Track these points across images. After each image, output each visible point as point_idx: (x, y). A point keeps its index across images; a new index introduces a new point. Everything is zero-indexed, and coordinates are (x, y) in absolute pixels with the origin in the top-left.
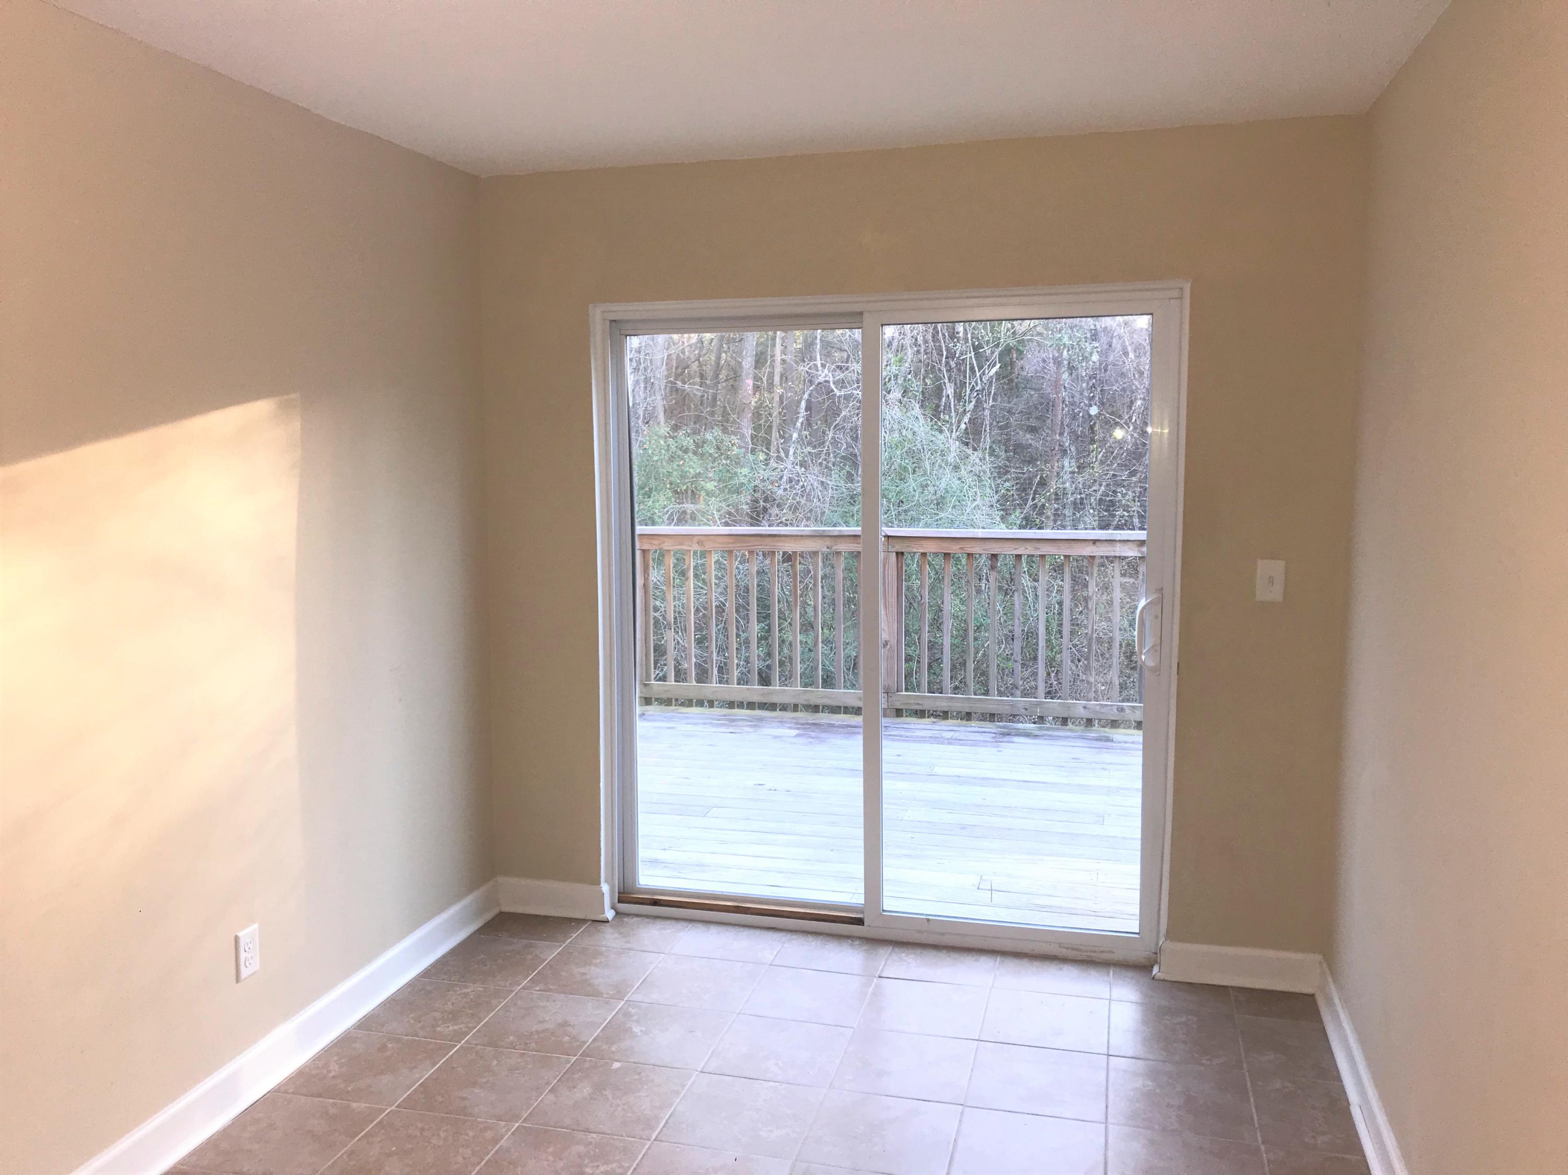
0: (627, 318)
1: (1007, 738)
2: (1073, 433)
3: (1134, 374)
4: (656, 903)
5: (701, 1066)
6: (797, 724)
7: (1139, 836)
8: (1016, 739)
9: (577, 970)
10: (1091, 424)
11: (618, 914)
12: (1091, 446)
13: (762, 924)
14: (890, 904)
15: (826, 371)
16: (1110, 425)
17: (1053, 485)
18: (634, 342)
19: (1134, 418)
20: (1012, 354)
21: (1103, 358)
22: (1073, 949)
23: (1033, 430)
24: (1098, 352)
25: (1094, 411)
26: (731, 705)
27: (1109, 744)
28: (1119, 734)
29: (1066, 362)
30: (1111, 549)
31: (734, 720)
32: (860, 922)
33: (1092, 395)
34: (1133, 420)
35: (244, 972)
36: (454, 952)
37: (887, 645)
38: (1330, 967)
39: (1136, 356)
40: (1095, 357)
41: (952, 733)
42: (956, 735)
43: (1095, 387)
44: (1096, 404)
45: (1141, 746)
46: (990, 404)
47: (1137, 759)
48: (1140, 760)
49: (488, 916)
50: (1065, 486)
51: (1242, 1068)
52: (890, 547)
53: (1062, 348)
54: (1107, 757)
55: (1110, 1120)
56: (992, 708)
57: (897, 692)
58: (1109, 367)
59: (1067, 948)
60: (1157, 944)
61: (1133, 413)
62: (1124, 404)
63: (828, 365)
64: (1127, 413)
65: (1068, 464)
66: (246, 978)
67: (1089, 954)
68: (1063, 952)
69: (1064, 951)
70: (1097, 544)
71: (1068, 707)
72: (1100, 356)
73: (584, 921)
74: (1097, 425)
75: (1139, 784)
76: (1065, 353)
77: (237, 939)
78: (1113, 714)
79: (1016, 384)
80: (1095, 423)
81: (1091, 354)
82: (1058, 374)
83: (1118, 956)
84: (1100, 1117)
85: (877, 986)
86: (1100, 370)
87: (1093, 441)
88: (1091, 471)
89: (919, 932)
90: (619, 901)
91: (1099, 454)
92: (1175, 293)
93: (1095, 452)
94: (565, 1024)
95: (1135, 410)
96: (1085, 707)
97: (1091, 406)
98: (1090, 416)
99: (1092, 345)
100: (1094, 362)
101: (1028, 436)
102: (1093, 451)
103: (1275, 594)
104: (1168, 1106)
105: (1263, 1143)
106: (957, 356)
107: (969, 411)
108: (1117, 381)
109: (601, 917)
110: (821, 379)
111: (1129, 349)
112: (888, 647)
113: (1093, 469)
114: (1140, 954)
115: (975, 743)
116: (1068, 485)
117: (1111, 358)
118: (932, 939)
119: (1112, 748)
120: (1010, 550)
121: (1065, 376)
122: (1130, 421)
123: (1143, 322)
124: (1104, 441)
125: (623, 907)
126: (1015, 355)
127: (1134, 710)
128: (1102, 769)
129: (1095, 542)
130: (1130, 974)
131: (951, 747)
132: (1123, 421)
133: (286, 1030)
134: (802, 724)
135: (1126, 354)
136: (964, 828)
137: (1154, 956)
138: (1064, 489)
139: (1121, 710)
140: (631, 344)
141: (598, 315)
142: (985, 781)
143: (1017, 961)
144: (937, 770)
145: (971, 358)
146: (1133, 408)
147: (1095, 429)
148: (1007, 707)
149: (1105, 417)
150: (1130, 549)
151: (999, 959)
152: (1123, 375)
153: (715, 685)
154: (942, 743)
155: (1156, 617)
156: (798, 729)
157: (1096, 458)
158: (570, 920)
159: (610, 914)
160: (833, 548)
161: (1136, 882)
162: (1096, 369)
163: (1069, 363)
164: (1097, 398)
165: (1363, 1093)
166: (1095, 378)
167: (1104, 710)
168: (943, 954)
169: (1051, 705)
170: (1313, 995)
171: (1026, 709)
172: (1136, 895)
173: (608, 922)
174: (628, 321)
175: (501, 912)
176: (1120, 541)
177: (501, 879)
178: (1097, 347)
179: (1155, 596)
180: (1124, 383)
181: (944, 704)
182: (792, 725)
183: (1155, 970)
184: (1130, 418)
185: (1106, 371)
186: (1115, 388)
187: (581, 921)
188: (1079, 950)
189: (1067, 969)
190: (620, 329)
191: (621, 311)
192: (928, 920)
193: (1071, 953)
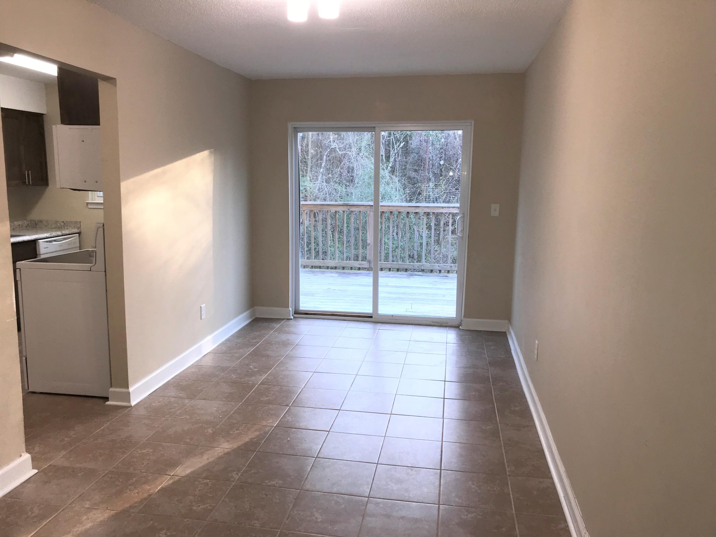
0: (298, 127)
1: (412, 276)
2: (433, 172)
3: (459, 148)
4: (306, 314)
5: (332, 345)
6: (337, 273)
7: (456, 300)
8: (415, 276)
9: (287, 329)
10: (441, 168)
11: (294, 317)
12: (440, 177)
13: (340, 319)
14: (380, 312)
15: (335, 144)
16: (448, 170)
17: (424, 194)
19: (458, 166)
20: (407, 138)
21: (446, 140)
22: (436, 323)
23: (416, 171)
24: (444, 138)
25: (442, 162)
26: (312, 267)
27: (447, 277)
28: (450, 275)
29: (431, 142)
30: (449, 210)
31: (314, 272)
32: (371, 317)
33: (441, 156)
34: (458, 167)
35: (203, 317)
36: (247, 325)
37: (369, 245)
38: (510, 323)
39: (459, 140)
40: (443, 140)
41: (393, 275)
42: (394, 275)
43: (442, 153)
44: (442, 160)
45: (456, 278)
46: (399, 159)
47: (455, 281)
48: (456, 282)
49: (253, 318)
50: (430, 194)
51: (484, 345)
52: (371, 209)
53: (429, 136)
54: (446, 281)
55: (447, 354)
56: (406, 267)
58: (448, 144)
60: (461, 319)
61: (458, 164)
62: (454, 160)
63: (336, 141)
64: (456, 164)
65: (431, 185)
66: (203, 319)
67: (441, 324)
68: (433, 324)
71: (433, 266)
72: (445, 139)
73: (284, 319)
74: (443, 169)
75: (456, 288)
76: (431, 138)
77: (201, 307)
78: (449, 269)
79: (409, 151)
80: (442, 168)
81: (441, 138)
82: (427, 147)
83: (450, 324)
84: (445, 353)
85: (378, 331)
86: (445, 146)
87: (441, 175)
88: (440, 188)
89: (390, 319)
90: (294, 314)
91: (444, 181)
92: (469, 124)
93: (442, 180)
94: (288, 339)
95: (459, 163)
96: (439, 266)
97: (441, 160)
98: (440, 165)
99: (442, 135)
100: (442, 142)
101: (414, 173)
102: (441, 180)
103: (497, 214)
104: (463, 351)
105: (487, 357)
106: (385, 138)
107: (391, 162)
108: (451, 150)
109: (290, 318)
110: (333, 147)
111: (457, 136)
112: (370, 245)
113: (441, 187)
114: (456, 323)
115: (401, 277)
116: (431, 193)
117: (449, 141)
118: (393, 321)
119: (448, 279)
121: (430, 148)
122: (457, 168)
123: (460, 132)
124: (446, 176)
125: (296, 315)
126: (408, 138)
127: (455, 267)
128: (444, 284)
129: (443, 208)
130: (453, 328)
131: (393, 279)
132: (454, 168)
133: (209, 338)
134: (339, 273)
135: (456, 139)
136: (400, 298)
137: (460, 324)
138: (429, 195)
139: (451, 267)
140: (299, 135)
141: (290, 126)
142: (405, 287)
143: (419, 326)
144: (388, 284)
145: (392, 139)
146: (458, 162)
147: (442, 170)
148: (412, 266)
149: (446, 166)
150: (455, 210)
151: (414, 326)
152: (454, 148)
153: (306, 260)
154: (390, 278)
155: (462, 222)
156: (338, 274)
157: (443, 182)
158: (280, 319)
159: (292, 317)
160: (351, 209)
161: (455, 310)
162: (443, 145)
163: (432, 142)
164: (443, 158)
165: (519, 361)
166: (442, 149)
167: (445, 267)
168: (397, 325)
169: (427, 265)
170: (505, 332)
171: (418, 267)
172: (455, 313)
173: (292, 319)
174: (298, 128)
175: (256, 318)
176: (452, 207)
177: (256, 307)
178: (443, 136)
179: (462, 215)
180: (454, 151)
181: (390, 266)
182: (336, 273)
183: (461, 327)
184: (457, 166)
185: (447, 146)
186: (450, 153)
187: (283, 319)
188: (438, 323)
189: (434, 328)
190: (296, 130)
191: (297, 124)
192: (392, 316)
193: (435, 324)
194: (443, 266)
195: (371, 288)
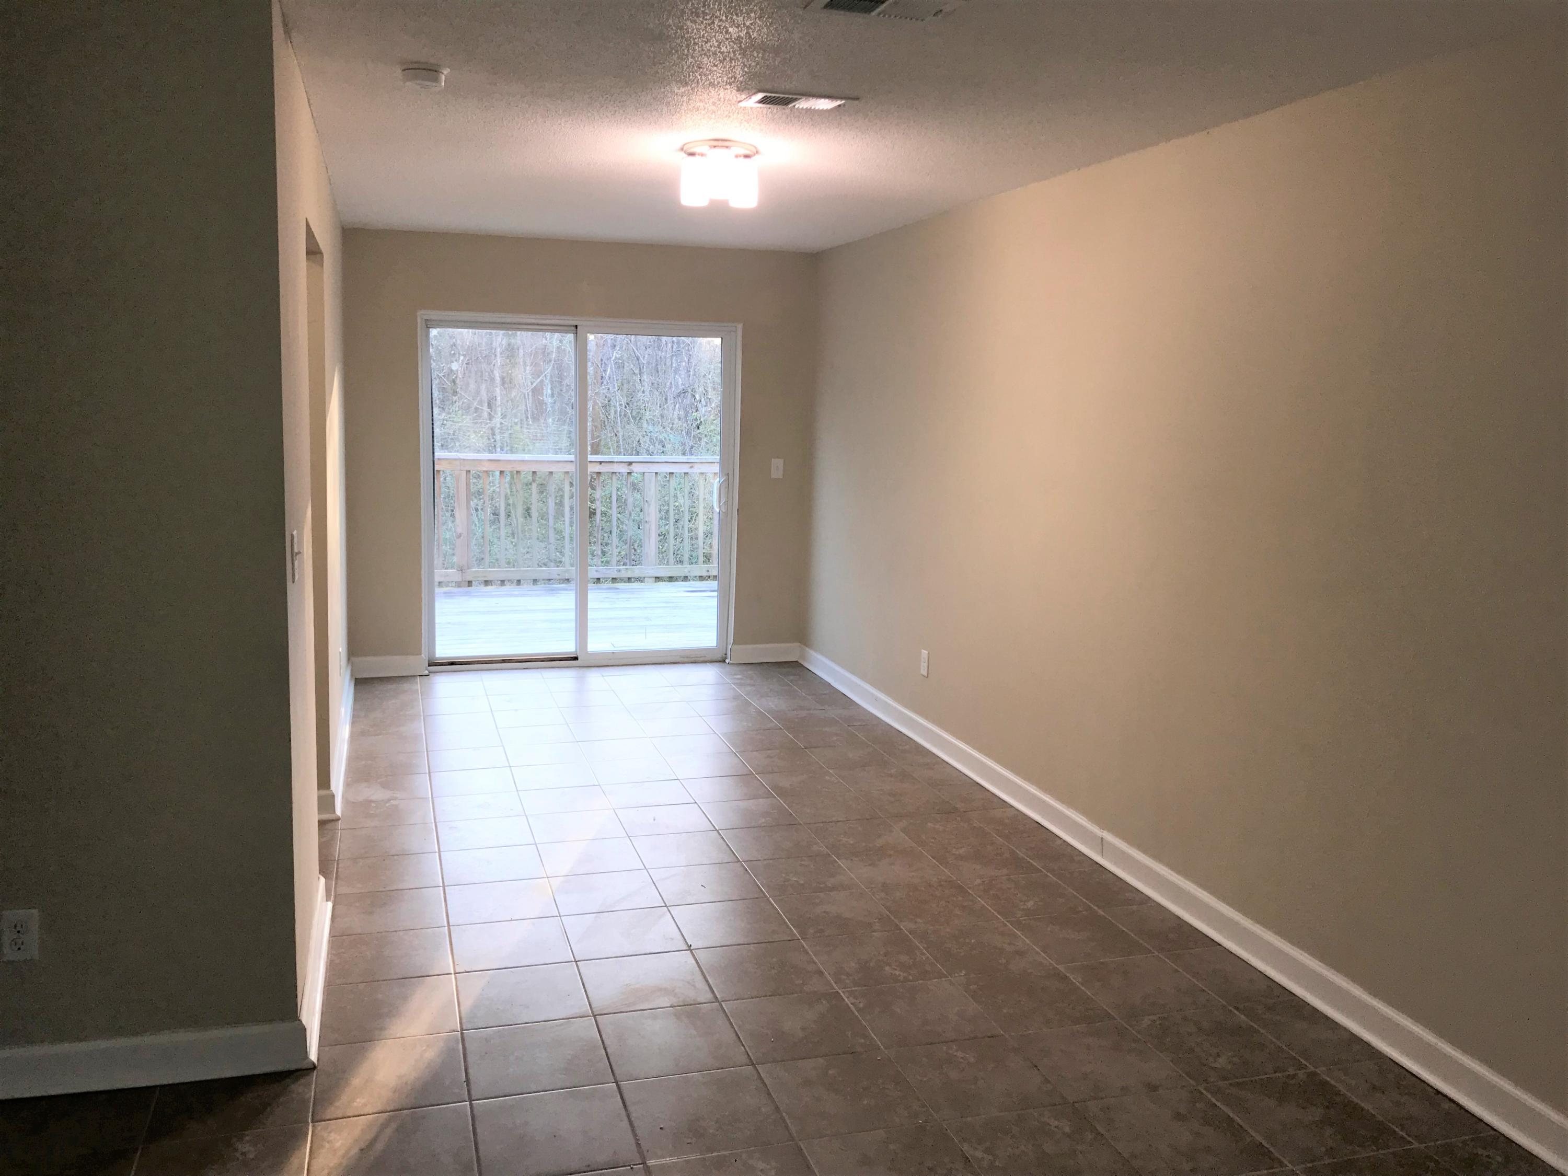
0: (434, 318)
4: (452, 664)
8: (560, 592)
11: (429, 672)
13: (521, 667)
14: (590, 650)
18: (434, 332)
22: (687, 657)
32: (576, 658)
57: (468, 569)
59: (683, 657)
60: (727, 649)
69: (682, 659)
70: (603, 464)
73: (412, 676)
89: (610, 659)
90: (429, 666)
92: (734, 329)
96: (597, 571)
103: (779, 474)
109: (421, 673)
112: (462, 537)
114: (719, 656)
118: (616, 662)
120: (545, 469)
125: (431, 668)
130: (716, 664)
137: (725, 656)
139: (619, 571)
140: (432, 333)
141: (419, 315)
159: (425, 672)
161: (715, 636)
167: (608, 572)
170: (797, 662)
171: (559, 575)
172: (715, 640)
173: (425, 675)
179: (725, 478)
183: (728, 661)
188: (690, 657)
189: (687, 665)
190: (429, 324)
191: (434, 315)
192: (613, 653)
193: (686, 660)
194: (605, 570)
195: (572, 615)
